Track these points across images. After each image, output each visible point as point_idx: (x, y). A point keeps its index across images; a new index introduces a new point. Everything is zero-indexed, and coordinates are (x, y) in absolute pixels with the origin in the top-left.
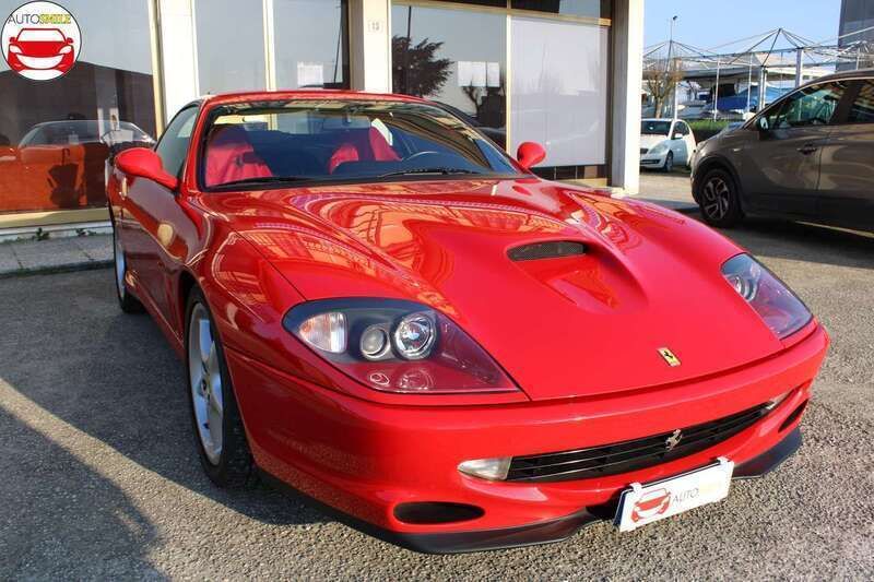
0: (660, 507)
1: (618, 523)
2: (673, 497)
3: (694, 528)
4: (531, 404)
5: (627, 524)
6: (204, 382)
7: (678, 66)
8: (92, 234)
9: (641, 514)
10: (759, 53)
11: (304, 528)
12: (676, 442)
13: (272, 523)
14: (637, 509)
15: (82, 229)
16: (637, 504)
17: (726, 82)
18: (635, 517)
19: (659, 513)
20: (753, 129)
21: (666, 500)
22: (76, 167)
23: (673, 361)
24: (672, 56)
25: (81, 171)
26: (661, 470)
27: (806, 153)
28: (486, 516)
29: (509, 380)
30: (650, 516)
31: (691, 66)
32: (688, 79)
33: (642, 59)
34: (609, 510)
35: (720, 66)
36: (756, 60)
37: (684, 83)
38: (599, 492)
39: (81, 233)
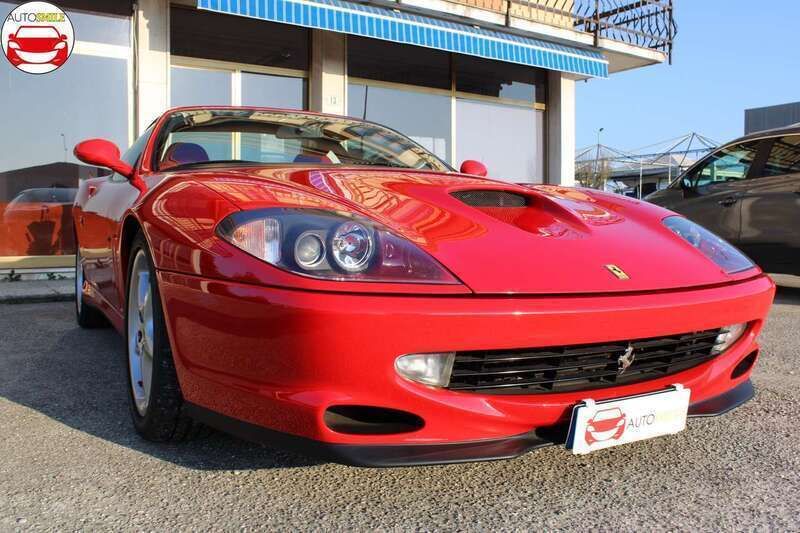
0: (614, 431)
1: (570, 446)
2: (628, 418)
3: (650, 473)
4: (474, 296)
5: (580, 446)
6: (140, 333)
7: (605, 165)
8: (62, 278)
9: (596, 435)
10: (677, 153)
11: (233, 473)
12: (629, 363)
13: (199, 468)
14: (591, 429)
15: (52, 273)
16: (591, 422)
17: (648, 181)
18: (589, 438)
19: (613, 437)
20: (677, 189)
21: (621, 423)
22: (53, 224)
23: (622, 275)
24: (600, 157)
25: (58, 226)
26: (615, 391)
27: (727, 205)
28: (426, 427)
29: (449, 275)
30: (605, 440)
31: (617, 167)
32: (616, 178)
33: (574, 161)
34: (560, 431)
35: (642, 166)
36: (673, 161)
37: (612, 183)
38: (548, 408)
39: (51, 277)
